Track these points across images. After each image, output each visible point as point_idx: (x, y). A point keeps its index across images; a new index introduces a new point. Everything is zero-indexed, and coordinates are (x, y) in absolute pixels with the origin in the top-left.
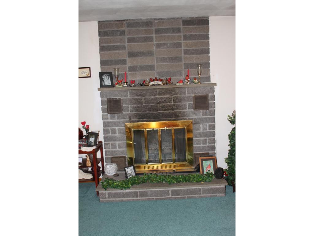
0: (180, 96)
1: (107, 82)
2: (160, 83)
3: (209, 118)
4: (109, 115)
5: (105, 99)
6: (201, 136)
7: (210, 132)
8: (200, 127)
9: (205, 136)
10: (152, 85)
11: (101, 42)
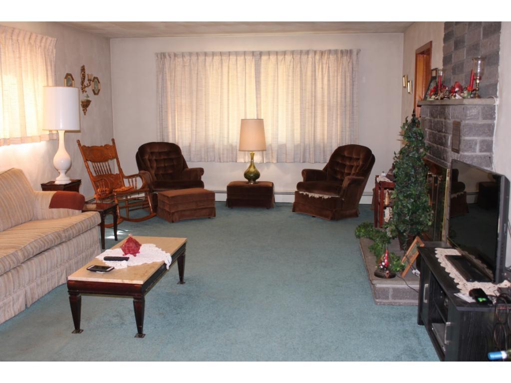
0: (448, 120)
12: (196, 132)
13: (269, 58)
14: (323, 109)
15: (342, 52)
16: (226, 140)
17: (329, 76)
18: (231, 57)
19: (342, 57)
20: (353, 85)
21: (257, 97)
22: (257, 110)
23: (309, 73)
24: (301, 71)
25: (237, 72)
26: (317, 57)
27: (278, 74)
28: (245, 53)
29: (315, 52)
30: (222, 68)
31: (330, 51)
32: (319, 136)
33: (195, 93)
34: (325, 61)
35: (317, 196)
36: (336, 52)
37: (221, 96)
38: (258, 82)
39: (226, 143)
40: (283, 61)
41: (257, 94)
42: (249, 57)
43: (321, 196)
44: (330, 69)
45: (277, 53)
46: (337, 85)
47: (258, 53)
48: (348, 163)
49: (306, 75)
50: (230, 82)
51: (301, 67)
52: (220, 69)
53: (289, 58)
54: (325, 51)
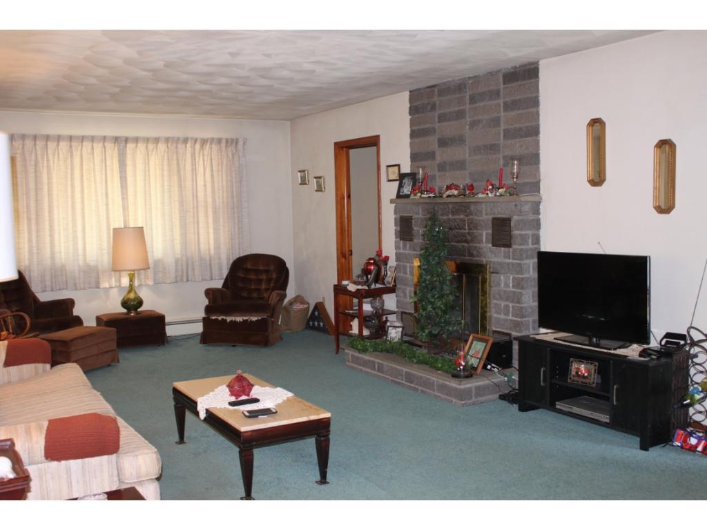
0: (476, 217)
1: (407, 190)
2: (456, 192)
3: (513, 264)
4: (401, 242)
5: (398, 217)
6: (501, 298)
7: (515, 293)
8: (501, 280)
9: (507, 300)
10: (449, 196)
11: (412, 123)
12: (38, 249)
13: (137, 146)
14: (206, 212)
15: (227, 141)
16: (81, 258)
17: (212, 170)
18: (84, 143)
19: (226, 146)
20: (241, 182)
21: (123, 199)
22: (124, 216)
23: (189, 167)
24: (178, 164)
25: (94, 165)
26: (198, 146)
27: (149, 167)
28: (104, 139)
29: (196, 141)
30: (72, 157)
31: (212, 140)
32: (203, 247)
33: (32, 194)
34: (206, 153)
35: (239, 319)
36: (219, 141)
37: (73, 197)
38: (123, 179)
39: (81, 263)
40: (155, 150)
41: (122, 194)
42: (110, 145)
43: (245, 318)
44: (213, 161)
45: (147, 140)
46: (222, 182)
47: (124, 139)
48: (253, 277)
49: (185, 169)
50: (85, 177)
51: (178, 159)
52: (69, 160)
53: (162, 147)
54: (208, 139)
